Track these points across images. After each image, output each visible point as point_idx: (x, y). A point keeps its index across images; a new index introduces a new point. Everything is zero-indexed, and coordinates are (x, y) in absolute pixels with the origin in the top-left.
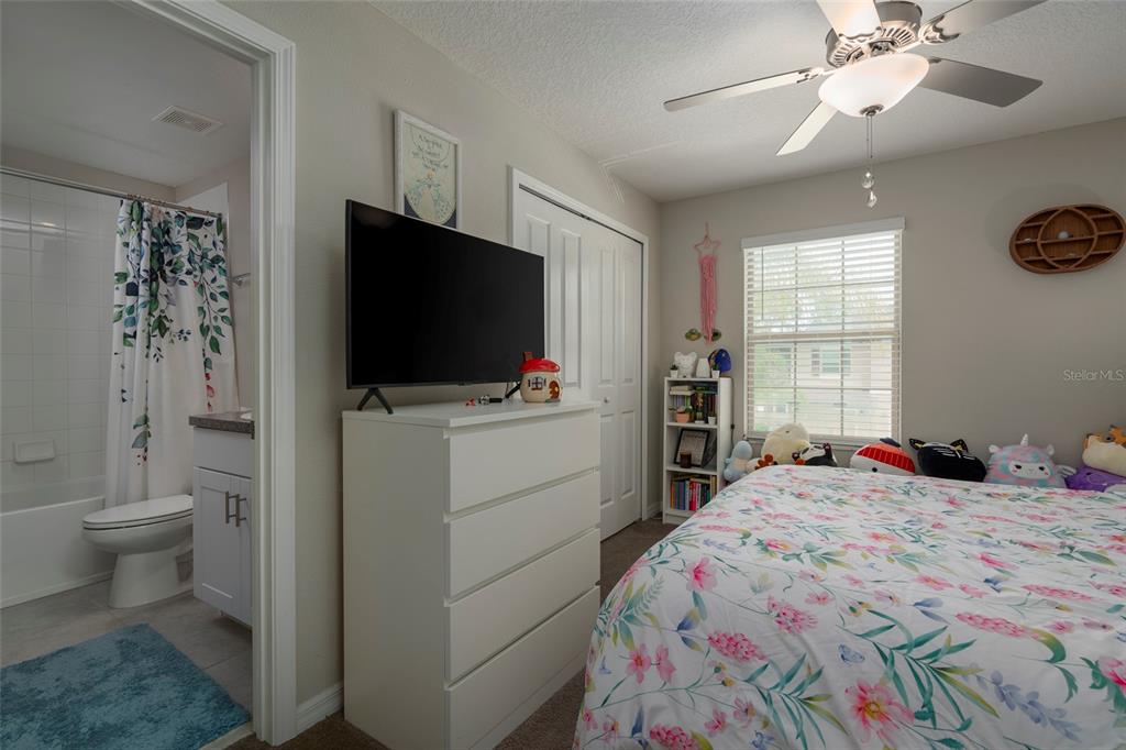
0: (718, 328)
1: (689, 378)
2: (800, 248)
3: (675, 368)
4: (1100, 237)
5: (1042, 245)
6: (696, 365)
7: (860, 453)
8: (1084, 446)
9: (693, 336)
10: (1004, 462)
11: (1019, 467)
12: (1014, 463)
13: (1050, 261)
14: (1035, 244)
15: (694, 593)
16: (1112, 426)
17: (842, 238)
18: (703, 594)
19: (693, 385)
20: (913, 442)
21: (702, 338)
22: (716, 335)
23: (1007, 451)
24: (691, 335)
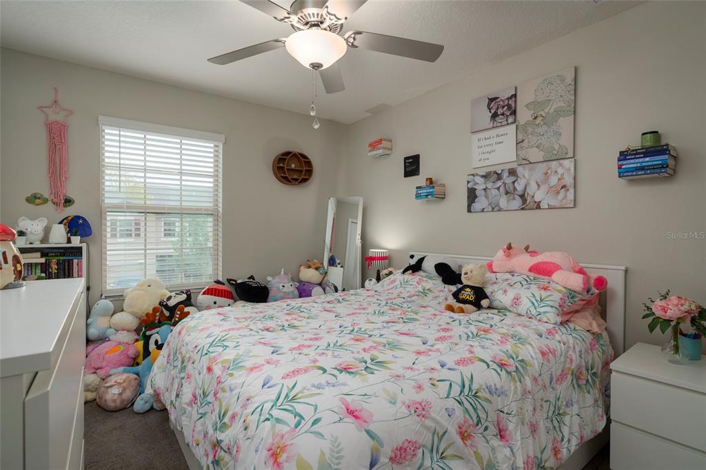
0: (70, 195)
1: (37, 245)
2: (147, 137)
3: (21, 234)
4: (306, 170)
5: (287, 169)
6: (47, 231)
7: (204, 293)
8: (299, 271)
9: (38, 201)
10: (277, 285)
11: (283, 286)
12: (281, 285)
13: (289, 178)
14: (284, 167)
15: (366, 430)
16: (309, 261)
17: (181, 138)
18: (372, 427)
19: (44, 252)
20: (229, 280)
21: (50, 203)
22: (68, 202)
23: (277, 280)
24: (34, 199)
